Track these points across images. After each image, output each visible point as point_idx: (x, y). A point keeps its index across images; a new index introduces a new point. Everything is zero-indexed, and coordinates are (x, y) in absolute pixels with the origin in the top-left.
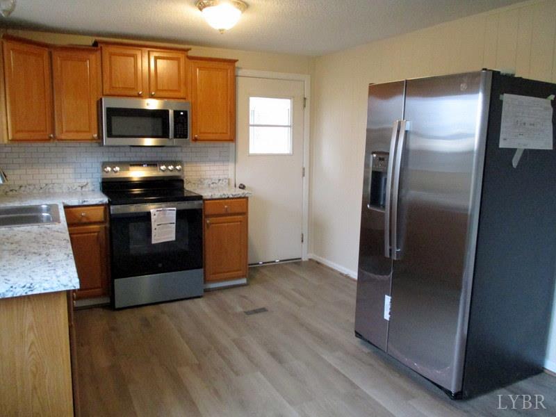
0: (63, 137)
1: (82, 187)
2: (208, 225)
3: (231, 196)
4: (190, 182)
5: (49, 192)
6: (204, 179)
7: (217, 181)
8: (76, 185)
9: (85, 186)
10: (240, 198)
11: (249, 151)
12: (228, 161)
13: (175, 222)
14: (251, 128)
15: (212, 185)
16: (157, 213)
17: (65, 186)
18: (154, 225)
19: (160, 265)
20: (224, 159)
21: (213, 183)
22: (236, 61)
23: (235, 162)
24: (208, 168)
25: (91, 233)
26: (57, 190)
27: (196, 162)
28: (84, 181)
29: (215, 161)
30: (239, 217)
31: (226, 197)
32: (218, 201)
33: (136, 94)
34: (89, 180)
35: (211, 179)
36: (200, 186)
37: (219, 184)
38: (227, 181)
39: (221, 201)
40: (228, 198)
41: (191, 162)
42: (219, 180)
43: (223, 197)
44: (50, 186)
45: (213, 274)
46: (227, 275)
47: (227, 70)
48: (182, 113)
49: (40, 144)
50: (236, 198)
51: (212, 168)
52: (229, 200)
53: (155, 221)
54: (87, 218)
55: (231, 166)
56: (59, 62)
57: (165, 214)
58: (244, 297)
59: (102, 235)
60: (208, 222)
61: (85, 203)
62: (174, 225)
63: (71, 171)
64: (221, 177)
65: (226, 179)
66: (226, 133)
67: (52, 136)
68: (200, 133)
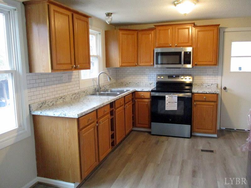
0: (141, 65)
1: (150, 84)
2: (195, 105)
3: (208, 92)
4: (197, 85)
5: (139, 86)
6: (203, 83)
7: (210, 85)
8: (148, 83)
9: (152, 84)
10: (213, 94)
11: (230, 70)
12: (218, 75)
13: (177, 101)
14: (232, 58)
15: (208, 87)
16: (168, 97)
17: (144, 83)
18: (167, 102)
19: (170, 120)
20: (216, 74)
21: (208, 86)
22: (219, 25)
23: (222, 76)
24: (207, 78)
25: (145, 102)
26: (142, 85)
27: (200, 75)
28: (151, 82)
29: (210, 75)
30: (212, 103)
31: (205, 92)
32: (201, 94)
33: (169, 46)
34: (153, 82)
35: (208, 84)
36: (202, 87)
37: (212, 86)
38: (216, 85)
39: (203, 94)
40: (206, 93)
41: (198, 75)
42: (212, 84)
43: (204, 92)
44: (139, 83)
45: (197, 129)
46: (204, 130)
47: (214, 30)
48: (188, 53)
49: (133, 67)
50: (210, 94)
51: (209, 78)
52: (207, 94)
53: (167, 100)
54: (144, 96)
55: (219, 78)
56: (140, 36)
57: (172, 98)
58: (209, 143)
59: (149, 104)
60: (195, 103)
61: (143, 91)
62: (177, 103)
63: (147, 78)
64: (213, 83)
65: (215, 84)
66: (213, 61)
67: (136, 64)
68: (198, 62)
